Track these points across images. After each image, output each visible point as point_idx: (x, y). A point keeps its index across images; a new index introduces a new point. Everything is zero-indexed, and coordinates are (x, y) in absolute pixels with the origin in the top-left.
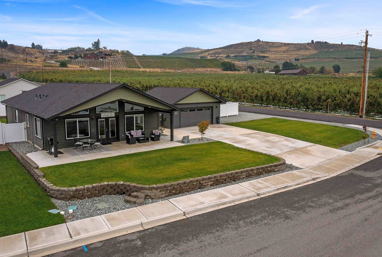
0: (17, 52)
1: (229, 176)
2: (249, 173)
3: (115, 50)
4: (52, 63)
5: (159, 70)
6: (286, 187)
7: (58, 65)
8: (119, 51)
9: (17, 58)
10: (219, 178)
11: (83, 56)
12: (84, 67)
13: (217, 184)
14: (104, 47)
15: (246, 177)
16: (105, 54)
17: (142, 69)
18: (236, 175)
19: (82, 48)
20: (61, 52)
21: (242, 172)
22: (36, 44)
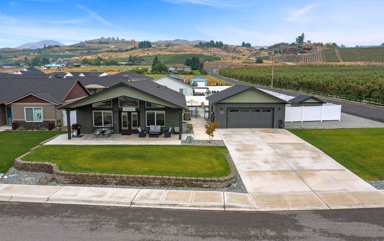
0: (229, 50)
1: (138, 179)
2: (164, 181)
3: (319, 43)
4: (252, 60)
5: (362, 63)
6: (174, 205)
7: (255, 61)
8: (324, 44)
9: (228, 56)
10: (125, 179)
11: (282, 51)
12: (278, 62)
13: (122, 185)
14: (308, 41)
15: (160, 185)
16: (304, 49)
17: (342, 63)
18: (146, 180)
19: (286, 43)
20: (267, 48)
21: (155, 179)
22: (246, 43)
